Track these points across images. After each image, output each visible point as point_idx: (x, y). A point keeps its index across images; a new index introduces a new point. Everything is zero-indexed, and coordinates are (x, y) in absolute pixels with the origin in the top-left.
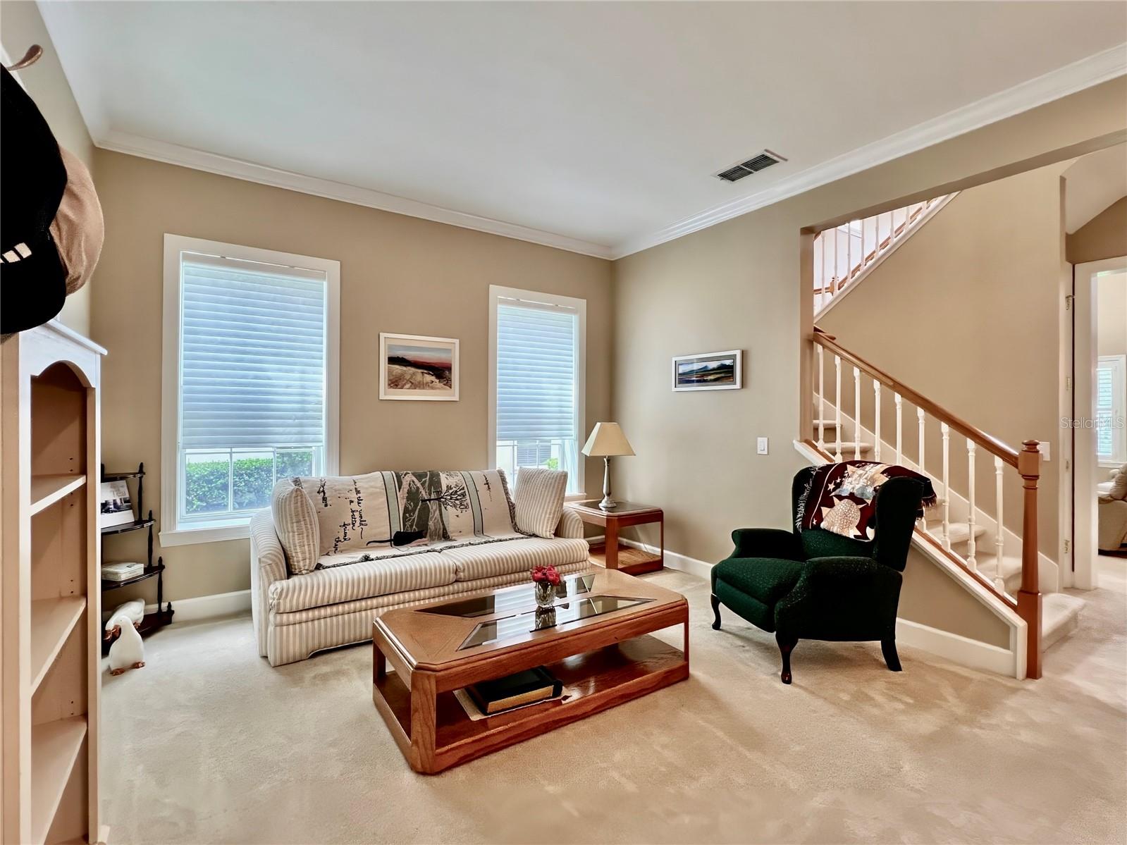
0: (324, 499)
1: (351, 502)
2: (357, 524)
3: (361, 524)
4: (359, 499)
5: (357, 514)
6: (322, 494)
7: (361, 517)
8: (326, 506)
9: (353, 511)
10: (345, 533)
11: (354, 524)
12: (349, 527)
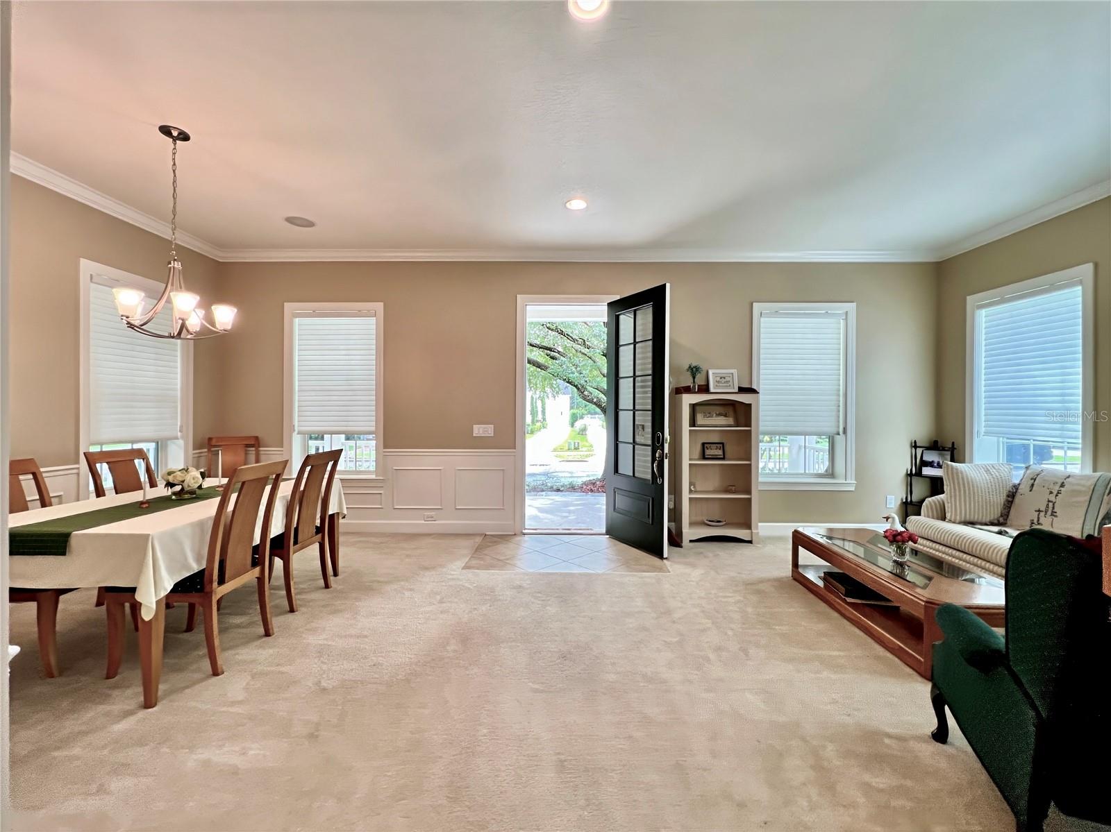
0: (1033, 485)
1: (1051, 493)
2: (1049, 513)
3: (1052, 515)
4: (1059, 493)
5: (1051, 504)
6: (1033, 481)
7: (1053, 508)
8: (1031, 491)
9: (1049, 501)
10: (1038, 518)
11: (1046, 512)
12: (1042, 514)
